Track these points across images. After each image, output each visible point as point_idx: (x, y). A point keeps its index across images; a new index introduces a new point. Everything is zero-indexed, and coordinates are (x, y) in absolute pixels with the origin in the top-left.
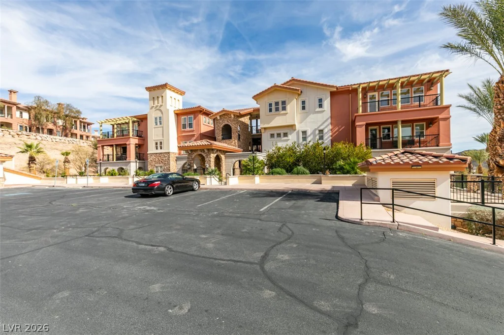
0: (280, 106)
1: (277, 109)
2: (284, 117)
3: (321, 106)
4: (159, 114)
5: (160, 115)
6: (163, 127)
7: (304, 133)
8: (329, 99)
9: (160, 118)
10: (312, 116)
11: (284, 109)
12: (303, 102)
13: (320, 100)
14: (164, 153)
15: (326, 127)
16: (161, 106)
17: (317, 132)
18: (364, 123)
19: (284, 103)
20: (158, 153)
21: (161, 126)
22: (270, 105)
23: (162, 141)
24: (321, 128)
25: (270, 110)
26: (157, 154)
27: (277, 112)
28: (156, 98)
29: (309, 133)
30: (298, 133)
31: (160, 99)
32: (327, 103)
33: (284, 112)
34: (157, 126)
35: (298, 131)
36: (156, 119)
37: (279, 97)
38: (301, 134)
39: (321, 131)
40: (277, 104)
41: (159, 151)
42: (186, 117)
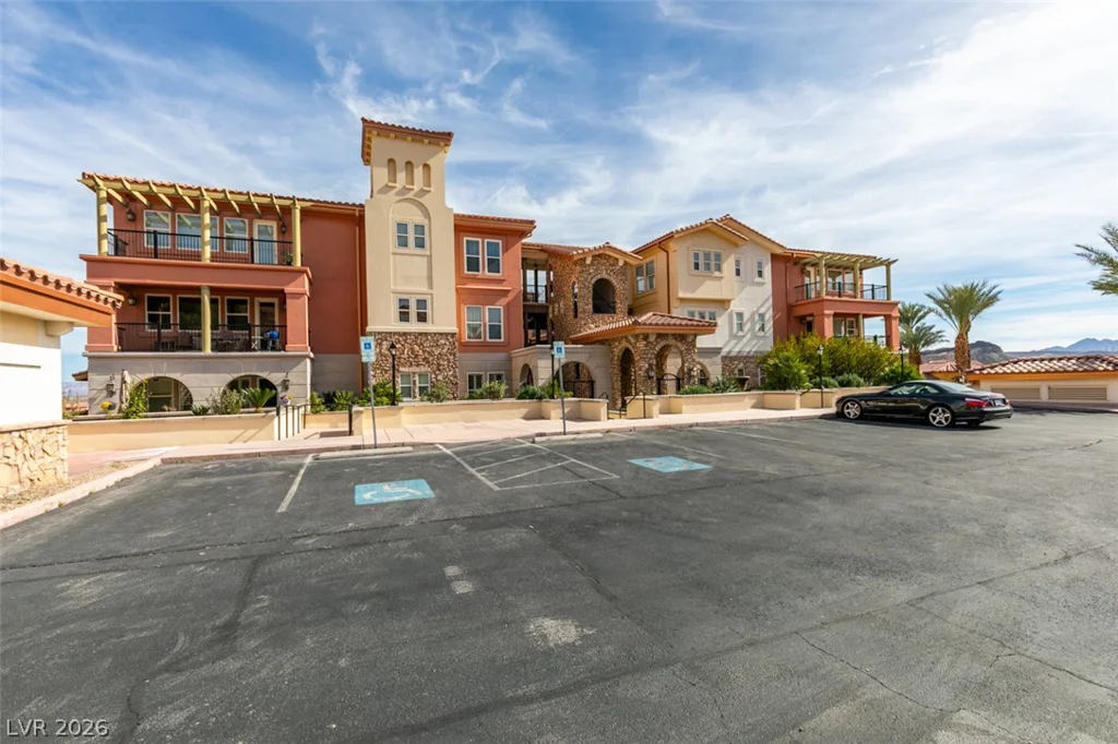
0: (713, 263)
1: (708, 267)
2: (717, 283)
3: (760, 274)
4: (413, 217)
5: (419, 219)
6: (430, 257)
7: (740, 315)
8: (770, 265)
9: (420, 229)
10: (749, 289)
11: (719, 269)
12: (738, 263)
13: (760, 264)
14: (435, 334)
15: (768, 310)
16: (423, 192)
17: (757, 317)
18: (832, 312)
19: (718, 257)
20: (410, 334)
21: (419, 251)
22: (696, 255)
23: (428, 298)
24: (762, 310)
25: (697, 266)
26: (405, 334)
27: (708, 273)
28: (400, 164)
29: (746, 317)
30: (730, 316)
31: (419, 172)
32: (767, 270)
33: (717, 274)
34: (403, 250)
35: (731, 312)
36: (402, 227)
37: (709, 245)
38: (735, 317)
39: (762, 316)
40: (707, 256)
41: (413, 326)
42: (480, 240)
